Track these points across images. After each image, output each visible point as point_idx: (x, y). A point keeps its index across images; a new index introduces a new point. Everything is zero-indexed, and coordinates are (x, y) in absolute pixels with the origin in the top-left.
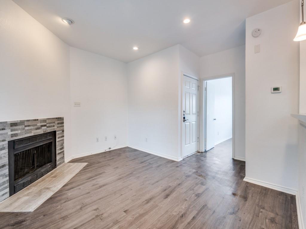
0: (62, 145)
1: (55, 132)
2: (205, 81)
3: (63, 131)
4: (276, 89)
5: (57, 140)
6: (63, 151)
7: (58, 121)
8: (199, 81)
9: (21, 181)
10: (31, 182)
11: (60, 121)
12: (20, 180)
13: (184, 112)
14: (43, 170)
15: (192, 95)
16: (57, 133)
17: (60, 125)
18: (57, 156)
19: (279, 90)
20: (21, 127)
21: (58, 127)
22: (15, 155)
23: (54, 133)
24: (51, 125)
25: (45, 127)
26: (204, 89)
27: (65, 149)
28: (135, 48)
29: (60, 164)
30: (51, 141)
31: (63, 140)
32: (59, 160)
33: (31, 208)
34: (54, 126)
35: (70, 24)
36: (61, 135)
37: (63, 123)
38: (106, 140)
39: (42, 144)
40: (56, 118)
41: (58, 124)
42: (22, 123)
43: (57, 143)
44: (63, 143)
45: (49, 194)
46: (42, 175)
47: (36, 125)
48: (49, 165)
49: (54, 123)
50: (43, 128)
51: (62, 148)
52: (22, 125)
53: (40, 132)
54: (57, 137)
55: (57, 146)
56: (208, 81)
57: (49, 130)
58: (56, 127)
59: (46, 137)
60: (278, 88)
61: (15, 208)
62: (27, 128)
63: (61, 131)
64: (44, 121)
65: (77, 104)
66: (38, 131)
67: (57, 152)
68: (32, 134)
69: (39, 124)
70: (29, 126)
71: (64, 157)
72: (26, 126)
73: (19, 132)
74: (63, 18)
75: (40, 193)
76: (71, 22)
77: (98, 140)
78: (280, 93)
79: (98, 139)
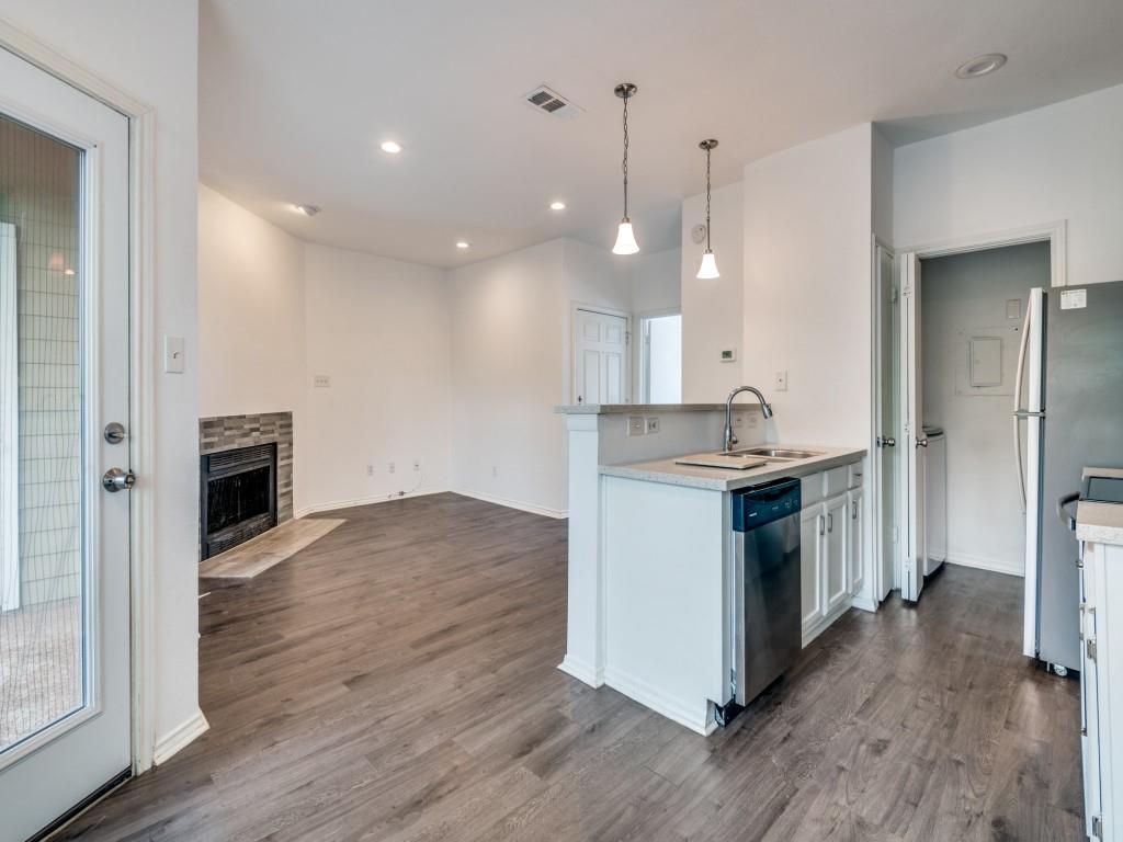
0: (289, 475)
1: (275, 445)
2: (647, 321)
3: (291, 444)
4: (727, 354)
5: (280, 463)
6: (291, 492)
7: (281, 419)
8: (630, 321)
9: (218, 537)
10: (232, 543)
11: (285, 420)
12: (215, 535)
13: (580, 399)
14: (252, 524)
15: (607, 357)
16: (280, 447)
17: (284, 430)
18: (279, 498)
19: (731, 357)
20: (218, 430)
21: (280, 434)
22: (209, 483)
23: (273, 447)
24: (269, 428)
25: (257, 434)
26: (642, 340)
27: (295, 488)
28: (462, 245)
29: (285, 519)
30: (267, 465)
31: (290, 465)
32: (282, 511)
33: (250, 573)
34: (273, 432)
35: (311, 214)
36: (286, 454)
37: (290, 425)
38: (392, 472)
39: (251, 469)
40: (278, 414)
41: (281, 426)
42: (220, 421)
43: (279, 471)
44: (291, 472)
45: (274, 562)
46: (251, 536)
47: (242, 427)
48: (262, 518)
49: (274, 424)
50: (255, 434)
51: (289, 484)
52: (219, 426)
53: (248, 442)
54: (279, 456)
55: (278, 478)
56: (654, 321)
57: (265, 439)
58: (276, 435)
59: (258, 455)
60: (729, 352)
61: (225, 572)
62: (227, 433)
63: (287, 445)
64: (255, 419)
65: (323, 381)
66: (246, 439)
67: (279, 491)
68: (235, 446)
69: (247, 426)
70: (231, 429)
71: (292, 504)
72: (226, 429)
73: (216, 439)
74: (298, 205)
75: (256, 559)
76: (312, 210)
77: (371, 471)
78: (733, 361)
79: (371, 467)
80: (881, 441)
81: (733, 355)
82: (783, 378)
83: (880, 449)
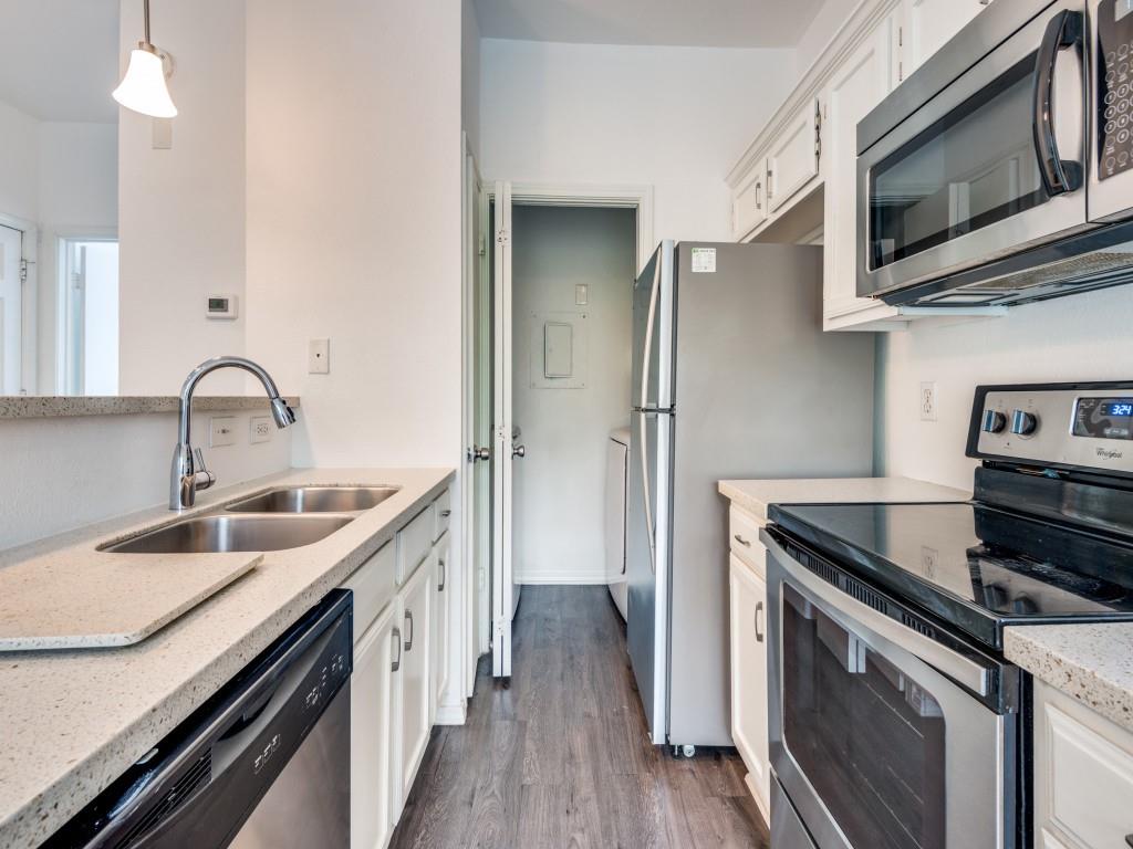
2: (78, 245)
4: (217, 304)
19: (226, 311)
60: (222, 300)
78: (233, 319)
80: (472, 453)
81: (231, 305)
82: (323, 353)
83: (472, 465)
